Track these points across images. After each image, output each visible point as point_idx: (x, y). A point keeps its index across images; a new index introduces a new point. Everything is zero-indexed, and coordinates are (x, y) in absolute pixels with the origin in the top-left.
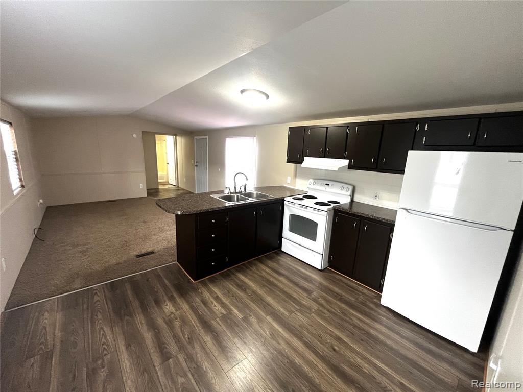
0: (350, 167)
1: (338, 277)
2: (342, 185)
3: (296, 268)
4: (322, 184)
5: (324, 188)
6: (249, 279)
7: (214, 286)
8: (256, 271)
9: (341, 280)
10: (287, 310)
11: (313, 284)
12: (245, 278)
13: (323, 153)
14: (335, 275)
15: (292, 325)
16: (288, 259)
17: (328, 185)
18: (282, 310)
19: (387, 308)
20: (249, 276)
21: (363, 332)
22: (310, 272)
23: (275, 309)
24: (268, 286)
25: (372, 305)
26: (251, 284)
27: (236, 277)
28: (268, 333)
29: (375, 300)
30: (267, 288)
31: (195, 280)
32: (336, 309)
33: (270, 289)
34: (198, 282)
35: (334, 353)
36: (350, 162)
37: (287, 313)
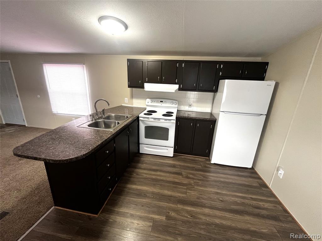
0: (180, 89)
1: (183, 157)
2: (171, 101)
3: (160, 162)
4: (157, 102)
5: (159, 104)
6: (139, 185)
7: (119, 208)
8: (138, 176)
9: (186, 158)
10: (183, 193)
11: (177, 168)
12: (136, 186)
13: (160, 81)
14: (180, 157)
15: (194, 201)
16: (149, 157)
17: (162, 102)
18: (179, 195)
19: (215, 164)
20: (137, 183)
21: (220, 182)
22: (168, 161)
23: (176, 197)
24: (158, 183)
25: (208, 166)
26: (145, 188)
27: (129, 190)
28: (189, 216)
29: (207, 162)
30: (158, 185)
31: (97, 214)
32: (200, 176)
33: (161, 185)
34: (100, 214)
35: (223, 202)
36: (180, 87)
37: (184, 195)
